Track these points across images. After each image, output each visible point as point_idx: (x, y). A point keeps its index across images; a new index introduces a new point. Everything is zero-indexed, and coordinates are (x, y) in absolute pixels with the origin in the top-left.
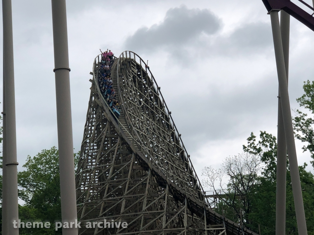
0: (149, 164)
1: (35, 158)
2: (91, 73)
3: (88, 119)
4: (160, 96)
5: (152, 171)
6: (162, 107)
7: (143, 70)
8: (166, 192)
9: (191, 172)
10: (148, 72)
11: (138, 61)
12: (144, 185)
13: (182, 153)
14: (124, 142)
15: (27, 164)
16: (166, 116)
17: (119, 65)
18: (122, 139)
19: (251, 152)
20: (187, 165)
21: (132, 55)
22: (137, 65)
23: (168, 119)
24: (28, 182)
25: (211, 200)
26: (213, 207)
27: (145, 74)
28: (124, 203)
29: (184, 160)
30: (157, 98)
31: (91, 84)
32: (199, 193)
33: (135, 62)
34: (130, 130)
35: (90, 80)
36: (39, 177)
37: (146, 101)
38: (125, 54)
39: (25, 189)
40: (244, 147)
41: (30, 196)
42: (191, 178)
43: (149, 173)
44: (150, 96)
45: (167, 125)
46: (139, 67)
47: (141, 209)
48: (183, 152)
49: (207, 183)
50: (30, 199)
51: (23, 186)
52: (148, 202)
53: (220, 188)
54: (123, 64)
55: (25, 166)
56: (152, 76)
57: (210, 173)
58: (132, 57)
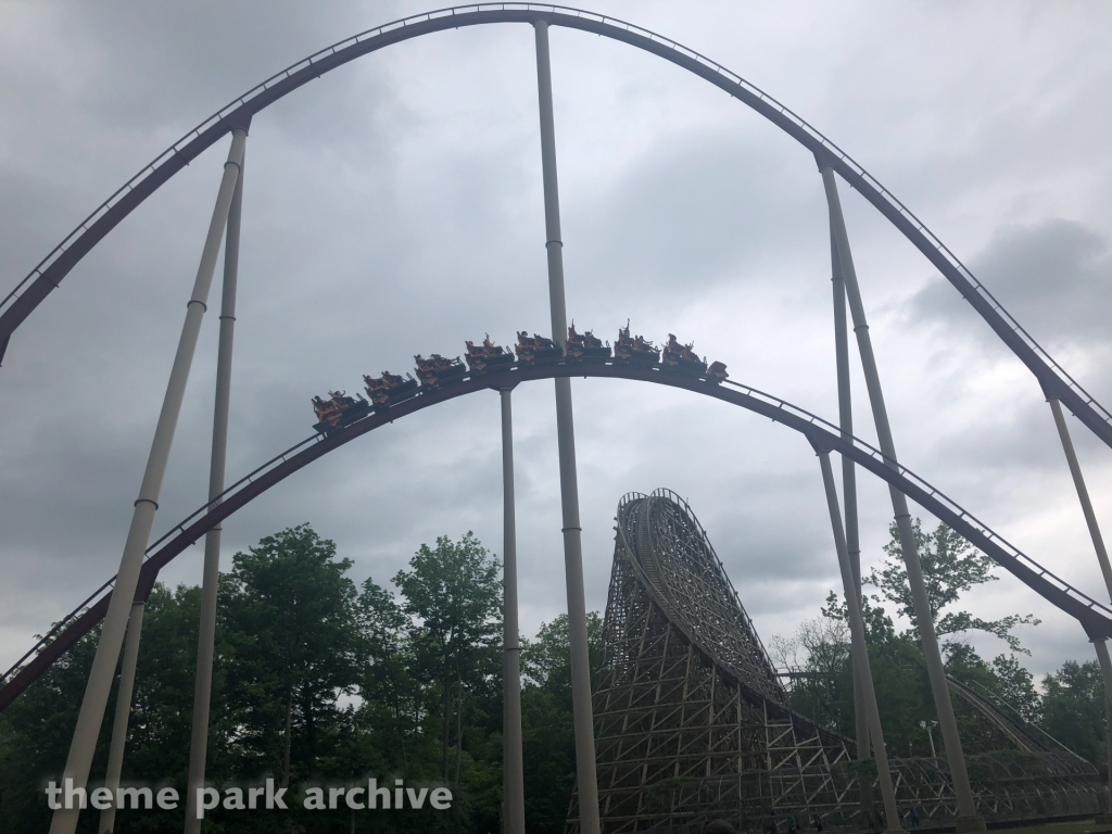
0: (690, 637)
1: (550, 625)
2: (615, 519)
3: (613, 577)
4: (706, 543)
5: (695, 647)
6: (709, 556)
7: (682, 510)
8: (712, 675)
9: (755, 643)
10: (689, 512)
11: (674, 499)
12: (684, 664)
13: (741, 617)
14: (657, 608)
15: (541, 633)
16: (716, 569)
17: (649, 508)
18: (655, 604)
19: (834, 617)
20: (749, 633)
21: (667, 493)
22: (674, 504)
23: (718, 572)
24: (543, 657)
25: (786, 681)
26: (789, 690)
27: (685, 515)
28: (659, 690)
29: (744, 626)
30: (702, 546)
31: (615, 532)
32: (769, 671)
33: (671, 501)
34: (665, 591)
35: (615, 528)
36: (556, 651)
37: (688, 550)
38: (657, 492)
39: (539, 667)
40: (824, 611)
41: (546, 676)
42: (755, 650)
43: (690, 648)
44: (693, 543)
45: (719, 580)
46: (676, 507)
47: (681, 698)
48: (742, 615)
49: (776, 657)
50: (546, 680)
51: (537, 663)
52: (691, 687)
53: (794, 664)
54: (655, 505)
55: (538, 636)
56: (695, 518)
57: (780, 644)
58: (667, 496)
